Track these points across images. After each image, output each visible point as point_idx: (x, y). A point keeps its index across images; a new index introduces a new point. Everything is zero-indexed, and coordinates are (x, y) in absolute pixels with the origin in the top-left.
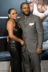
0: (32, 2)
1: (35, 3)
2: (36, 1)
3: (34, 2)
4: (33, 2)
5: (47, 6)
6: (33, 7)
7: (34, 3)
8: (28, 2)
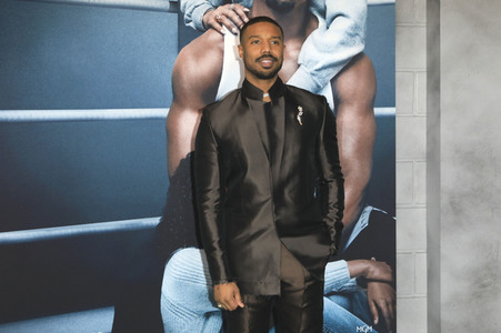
0: (212, 21)
1: (231, 30)
2: (236, 18)
3: (227, 22)
4: (217, 25)
5: (299, 49)
6: (222, 52)
7: (224, 30)
8: (191, 24)
